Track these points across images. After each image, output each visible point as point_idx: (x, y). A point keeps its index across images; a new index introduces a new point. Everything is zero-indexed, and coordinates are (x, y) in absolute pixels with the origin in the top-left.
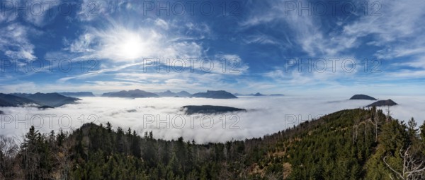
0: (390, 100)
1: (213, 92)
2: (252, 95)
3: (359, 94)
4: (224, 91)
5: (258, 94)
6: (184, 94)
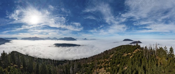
0: (139, 41)
1: (67, 38)
2: (83, 39)
3: (127, 39)
4: (71, 38)
5: (85, 39)
6: (55, 39)
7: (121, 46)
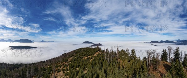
0: (100, 44)
1: (23, 40)
2: (40, 41)
3: (87, 41)
4: (28, 40)
5: (43, 41)
6: (10, 40)
7: (81, 49)
